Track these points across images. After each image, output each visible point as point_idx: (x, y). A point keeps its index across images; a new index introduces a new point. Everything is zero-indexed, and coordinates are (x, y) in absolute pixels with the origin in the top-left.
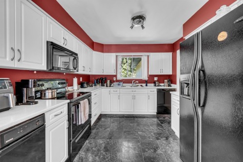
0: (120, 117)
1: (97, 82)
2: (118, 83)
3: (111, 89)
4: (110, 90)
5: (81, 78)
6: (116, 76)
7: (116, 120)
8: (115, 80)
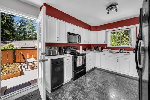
0: (106, 72)
1: (94, 49)
2: (107, 49)
3: (102, 53)
4: (100, 53)
5: (85, 46)
6: (106, 45)
7: (103, 72)
8: (106, 47)
